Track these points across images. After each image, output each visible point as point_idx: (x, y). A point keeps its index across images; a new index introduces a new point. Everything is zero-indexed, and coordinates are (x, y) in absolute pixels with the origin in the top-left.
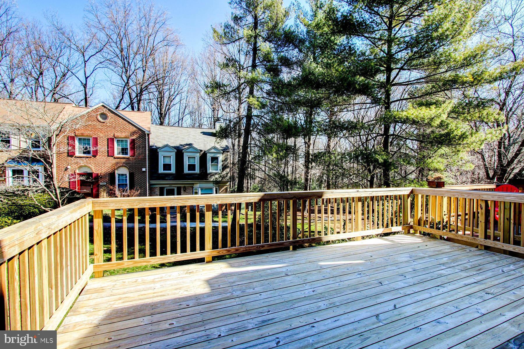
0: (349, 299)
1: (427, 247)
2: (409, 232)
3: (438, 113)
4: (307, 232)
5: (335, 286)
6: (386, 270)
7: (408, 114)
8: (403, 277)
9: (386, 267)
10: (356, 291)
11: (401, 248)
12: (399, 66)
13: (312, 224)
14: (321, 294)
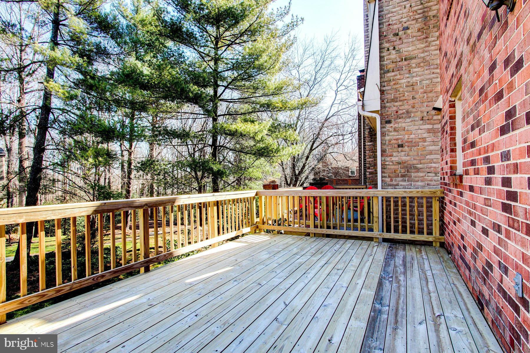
0: (240, 311)
1: (276, 242)
2: (255, 232)
3: (260, 129)
4: (153, 248)
5: (218, 301)
6: (257, 270)
7: (237, 127)
8: (274, 272)
9: (255, 268)
10: (241, 300)
11: (257, 247)
12: (225, 84)
13: (137, 241)
14: (207, 315)
